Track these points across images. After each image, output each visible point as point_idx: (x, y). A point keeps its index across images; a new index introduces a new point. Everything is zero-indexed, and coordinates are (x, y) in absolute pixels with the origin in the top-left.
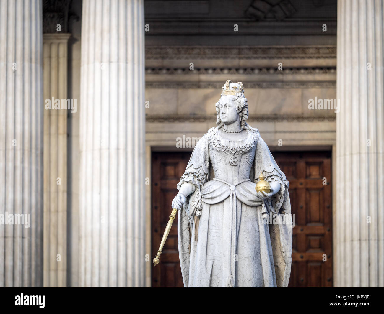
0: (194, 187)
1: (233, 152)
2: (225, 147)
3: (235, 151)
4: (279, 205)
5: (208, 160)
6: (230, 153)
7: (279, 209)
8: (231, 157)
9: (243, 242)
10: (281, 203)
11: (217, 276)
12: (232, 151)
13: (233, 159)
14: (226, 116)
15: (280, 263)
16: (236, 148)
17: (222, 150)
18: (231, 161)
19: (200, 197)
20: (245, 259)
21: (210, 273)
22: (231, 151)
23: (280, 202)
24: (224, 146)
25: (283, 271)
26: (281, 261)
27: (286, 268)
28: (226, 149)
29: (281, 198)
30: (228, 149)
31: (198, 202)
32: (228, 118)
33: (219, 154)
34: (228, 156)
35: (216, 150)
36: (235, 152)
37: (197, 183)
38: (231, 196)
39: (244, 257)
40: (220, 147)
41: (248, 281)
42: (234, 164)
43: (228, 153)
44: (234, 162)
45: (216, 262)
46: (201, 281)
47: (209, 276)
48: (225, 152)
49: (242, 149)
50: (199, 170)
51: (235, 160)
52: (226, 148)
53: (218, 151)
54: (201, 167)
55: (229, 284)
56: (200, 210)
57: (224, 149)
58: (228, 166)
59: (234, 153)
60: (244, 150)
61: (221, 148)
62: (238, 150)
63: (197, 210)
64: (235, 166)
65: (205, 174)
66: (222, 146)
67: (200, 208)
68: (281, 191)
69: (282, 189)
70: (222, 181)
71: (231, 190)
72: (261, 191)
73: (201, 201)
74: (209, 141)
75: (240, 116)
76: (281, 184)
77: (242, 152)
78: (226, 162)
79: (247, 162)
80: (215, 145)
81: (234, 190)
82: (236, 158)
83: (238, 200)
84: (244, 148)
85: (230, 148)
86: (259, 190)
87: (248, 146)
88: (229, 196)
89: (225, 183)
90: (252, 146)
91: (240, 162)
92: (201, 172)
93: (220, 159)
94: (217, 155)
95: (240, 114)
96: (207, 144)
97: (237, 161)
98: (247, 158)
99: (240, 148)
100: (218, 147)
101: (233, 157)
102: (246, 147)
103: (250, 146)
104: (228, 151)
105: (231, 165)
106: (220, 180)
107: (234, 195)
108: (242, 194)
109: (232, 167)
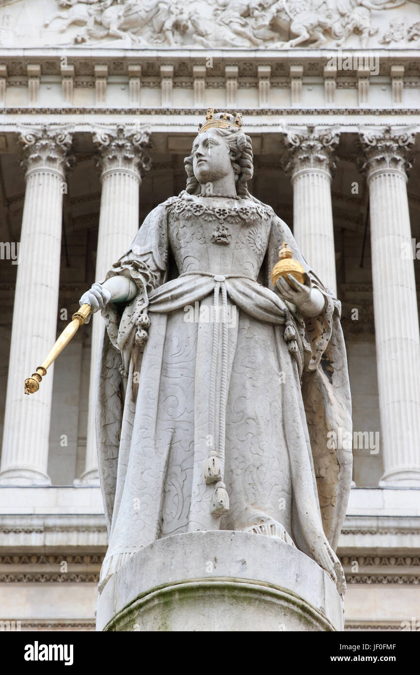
0: (132, 288)
1: (222, 217)
2: (204, 208)
3: (226, 215)
4: (321, 344)
5: (165, 246)
6: (214, 219)
7: (322, 353)
8: (215, 227)
9: (244, 387)
10: (325, 341)
11: (180, 466)
13: (220, 231)
14: (206, 161)
15: (326, 469)
16: (227, 211)
17: (198, 214)
18: (216, 234)
19: (146, 305)
20: (250, 421)
21: (165, 456)
22: (217, 215)
23: (322, 338)
24: (201, 206)
25: (334, 483)
26: (328, 464)
27: (340, 475)
28: (206, 212)
29: (326, 330)
30: (209, 211)
31: (142, 312)
32: (210, 164)
33: (189, 224)
34: (210, 225)
35: (184, 216)
36: (224, 217)
37: (140, 278)
38: (217, 290)
39: (246, 417)
40: (192, 209)
41: (255, 469)
42: (223, 239)
43: (210, 219)
44: (223, 236)
45: (180, 434)
46: (142, 473)
47: (163, 464)
48: (203, 217)
49: (241, 214)
50: (145, 258)
51: (225, 232)
53: (188, 219)
54: (151, 255)
55: (209, 469)
56: (146, 328)
57: (202, 212)
58: (210, 244)
59: (224, 219)
60: (244, 217)
61: (195, 210)
62: (233, 213)
63: (139, 328)
64: (225, 244)
65: (158, 270)
66: (197, 206)
67: (146, 321)
68: (326, 312)
69: (329, 307)
70: (196, 272)
71: (216, 281)
72: (284, 274)
73: (149, 313)
74: (168, 209)
75: (236, 170)
76: (325, 296)
77: (240, 220)
78: (205, 238)
79: (252, 245)
80: (182, 209)
81: (224, 281)
82: (227, 229)
83: (229, 296)
84: (244, 211)
85: (213, 210)
86: (280, 274)
87: (255, 211)
88: (211, 293)
89: (203, 275)
90: (262, 215)
91: (235, 240)
92: (150, 262)
93: (192, 235)
94: (185, 228)
95: (237, 166)
96: (165, 213)
97: (230, 235)
98: (251, 236)
99: (237, 212)
100: (189, 210)
101: (221, 227)
102: (250, 212)
103: (258, 213)
104: (210, 215)
105: (216, 243)
106: (191, 272)
107: (223, 290)
108: (240, 292)
109: (218, 248)
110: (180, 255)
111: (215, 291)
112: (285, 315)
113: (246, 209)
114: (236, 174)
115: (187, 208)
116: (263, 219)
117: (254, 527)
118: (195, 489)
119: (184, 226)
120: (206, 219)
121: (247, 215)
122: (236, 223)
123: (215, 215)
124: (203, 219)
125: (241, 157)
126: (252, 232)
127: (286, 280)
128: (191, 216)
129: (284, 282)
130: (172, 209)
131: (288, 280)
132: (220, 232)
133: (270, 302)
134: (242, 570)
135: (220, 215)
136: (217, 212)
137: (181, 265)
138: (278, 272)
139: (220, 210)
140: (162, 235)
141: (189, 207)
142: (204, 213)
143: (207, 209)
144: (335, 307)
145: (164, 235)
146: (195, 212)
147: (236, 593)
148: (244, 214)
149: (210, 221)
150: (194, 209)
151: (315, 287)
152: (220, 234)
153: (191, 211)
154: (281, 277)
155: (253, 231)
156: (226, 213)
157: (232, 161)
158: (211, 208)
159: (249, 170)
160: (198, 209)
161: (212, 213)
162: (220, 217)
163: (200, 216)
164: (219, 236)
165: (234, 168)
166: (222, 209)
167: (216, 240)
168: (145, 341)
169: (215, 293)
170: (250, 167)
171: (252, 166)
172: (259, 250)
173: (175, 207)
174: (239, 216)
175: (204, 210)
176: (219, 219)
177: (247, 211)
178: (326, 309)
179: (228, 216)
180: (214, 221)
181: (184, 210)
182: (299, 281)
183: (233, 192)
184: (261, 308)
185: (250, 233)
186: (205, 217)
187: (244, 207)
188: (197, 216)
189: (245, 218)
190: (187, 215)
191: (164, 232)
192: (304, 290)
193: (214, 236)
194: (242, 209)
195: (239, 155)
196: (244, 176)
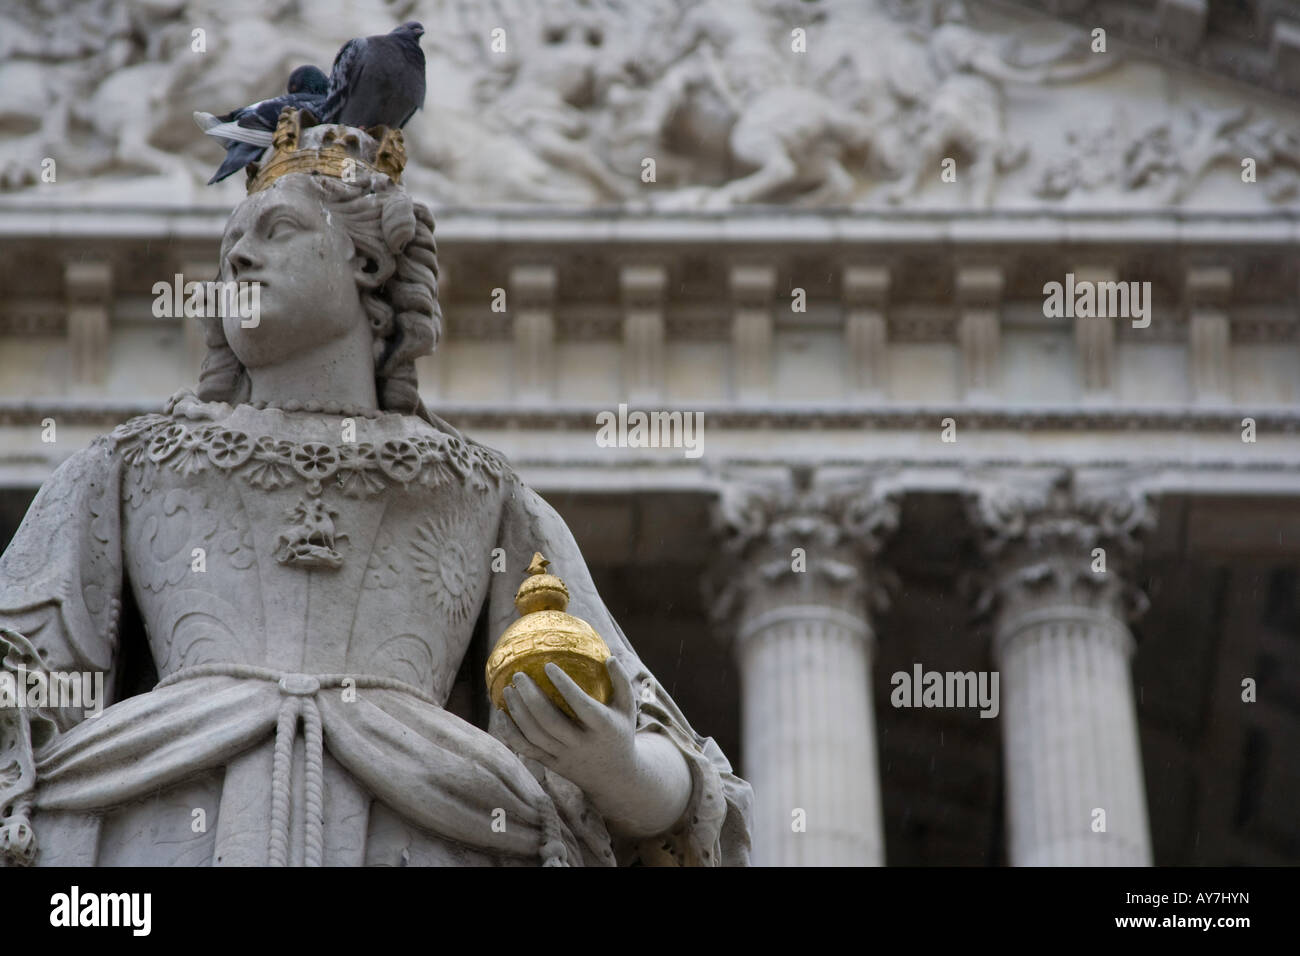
1: (315, 472)
2: (250, 443)
3: (331, 468)
6: (288, 479)
8: (290, 511)
12: (302, 464)
13: (309, 520)
14: (265, 284)
16: (335, 452)
17: (228, 462)
18: (293, 532)
19: (24, 784)
22: (300, 465)
24: (242, 437)
28: (259, 456)
30: (269, 454)
31: (8, 811)
32: (281, 294)
33: (195, 500)
34: (272, 503)
35: (180, 473)
36: (324, 475)
38: (285, 731)
40: (207, 446)
42: (320, 552)
43: (273, 479)
44: (317, 540)
48: (248, 472)
49: (387, 464)
50: (32, 622)
51: (326, 526)
52: (258, 448)
53: (195, 481)
54: (52, 610)
57: (242, 455)
58: (268, 565)
59: (324, 482)
60: (399, 474)
61: (218, 451)
62: (358, 461)
64: (327, 570)
66: (227, 436)
67: (19, 843)
68: (696, 821)
69: (706, 803)
70: (214, 666)
71: (284, 694)
72: (531, 664)
73: (35, 811)
74: (123, 451)
75: (377, 322)
76: (691, 762)
77: (381, 486)
78: (251, 548)
79: (426, 576)
80: (172, 448)
81: (314, 696)
82: (333, 516)
84: (399, 454)
85: (285, 449)
86: (519, 662)
87: (438, 455)
88: (266, 736)
89: (239, 676)
90: (468, 472)
91: (365, 559)
92: (49, 638)
93: (208, 537)
94: (181, 514)
95: (381, 309)
96: (113, 468)
97: (345, 538)
98: (423, 545)
99: (372, 456)
100: (197, 451)
101: (310, 509)
102: (421, 458)
103: (448, 463)
104: (273, 466)
105: (291, 564)
106: (197, 668)
107: (308, 726)
108: (374, 733)
109: (296, 582)
110: (161, 613)
111: (280, 727)
112: (541, 820)
113: (404, 447)
114: (375, 334)
115: (189, 444)
116: (468, 487)
119: (179, 508)
120: (258, 479)
121: (409, 469)
122: (370, 498)
123: (290, 467)
124: (244, 479)
125: (397, 277)
126: (425, 531)
127: (539, 686)
128: (202, 471)
129: (533, 693)
130: (140, 451)
131: (544, 683)
132: (308, 527)
133: (486, 772)
135: (310, 466)
136: (299, 458)
137: (167, 648)
138: (512, 657)
139: (308, 449)
140: (98, 546)
141: (197, 441)
142: (251, 460)
143: (262, 445)
144: (729, 804)
145: (105, 542)
146: (221, 456)
148: (398, 463)
149: (274, 488)
150: (217, 445)
151: (658, 730)
152: (309, 534)
153: (205, 452)
154: (521, 673)
155: (431, 529)
156: (331, 460)
157: (362, 290)
158: (276, 443)
159: (425, 320)
160: (231, 446)
161: (283, 460)
162: (309, 474)
163: (236, 469)
164: (303, 541)
165: (370, 316)
166: (316, 446)
167: (293, 556)
169: (278, 736)
170: (427, 312)
171: (436, 307)
172: (453, 596)
173: (147, 443)
174: (379, 472)
175: (251, 448)
176: (305, 480)
177: (408, 453)
178: (695, 809)
179: (341, 470)
180: (290, 486)
181: (178, 451)
182: (590, 690)
183: (363, 397)
184: (450, 791)
185: (420, 533)
186: (255, 473)
187: (398, 440)
188: (223, 470)
189: (402, 479)
190: (189, 467)
191: (109, 532)
192: (605, 723)
193: (284, 541)
194: (390, 446)
195: (386, 267)
196: (407, 344)
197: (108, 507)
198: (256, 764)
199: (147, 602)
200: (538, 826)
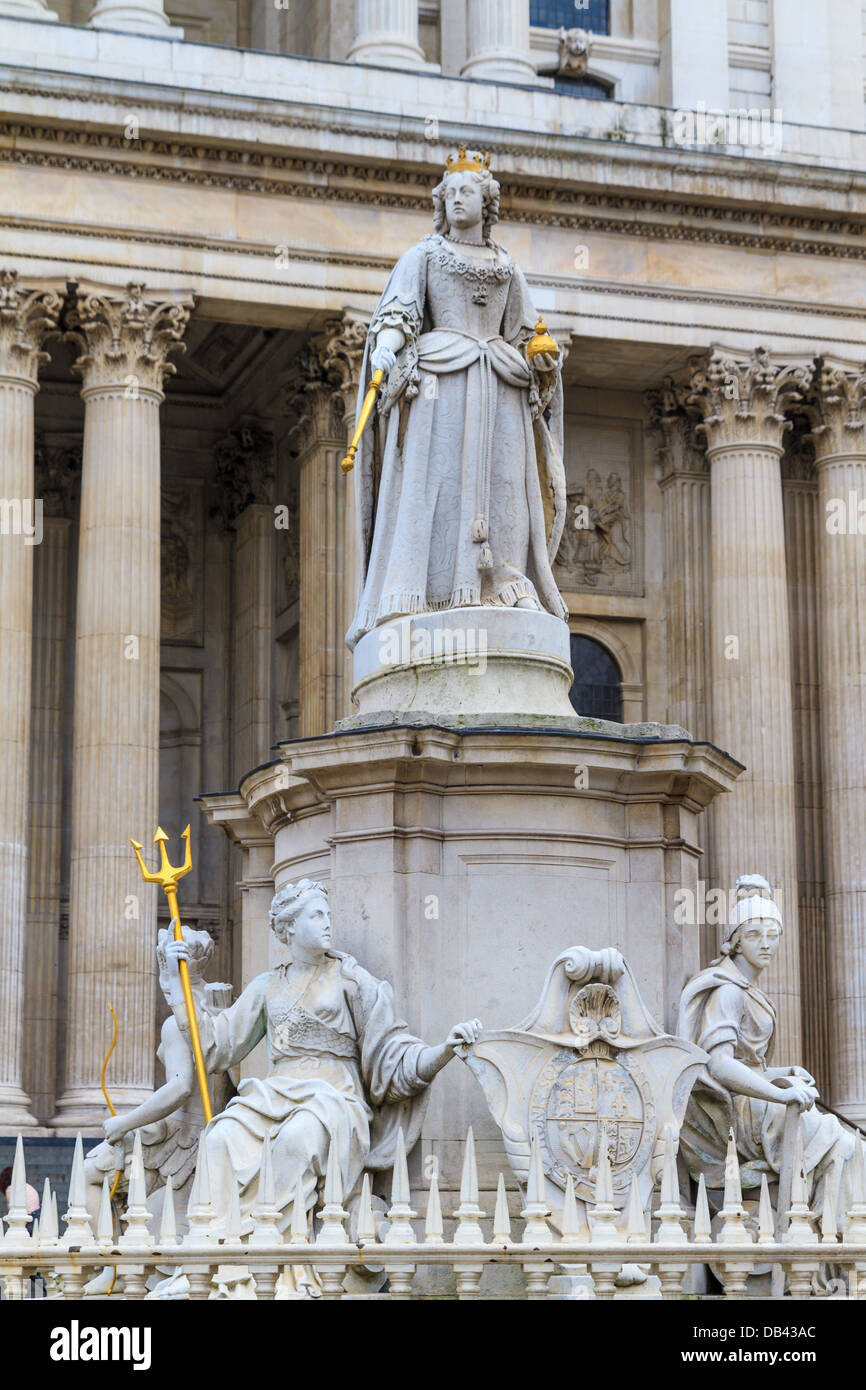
0: (403, 340)
1: (482, 278)
3: (486, 276)
5: (424, 292)
6: (475, 279)
8: (476, 287)
11: (444, 516)
12: (479, 275)
14: (463, 210)
16: (486, 271)
17: (459, 272)
18: (477, 294)
19: (416, 360)
20: (506, 485)
21: (433, 509)
23: (549, 391)
24: (464, 264)
28: (469, 270)
30: (471, 271)
31: (413, 368)
32: (467, 213)
33: (451, 279)
34: (471, 284)
35: (445, 272)
36: (484, 279)
37: (408, 330)
38: (482, 358)
39: (504, 481)
40: (456, 265)
41: (510, 530)
42: (482, 300)
43: (471, 279)
44: (482, 297)
45: (446, 490)
47: (432, 515)
48: (466, 275)
49: (497, 275)
50: (410, 307)
51: (484, 293)
53: (452, 274)
54: (414, 304)
55: (478, 531)
56: (417, 384)
57: (465, 270)
58: (470, 302)
60: (499, 277)
61: (459, 268)
62: (492, 274)
63: (410, 383)
64: (483, 305)
65: (420, 318)
66: (461, 263)
67: (418, 379)
70: (458, 331)
71: (479, 347)
73: (418, 367)
74: (429, 256)
77: (495, 280)
78: (465, 297)
80: (445, 262)
81: (487, 349)
82: (485, 289)
83: (493, 369)
85: (475, 269)
86: (539, 351)
87: (507, 270)
88: (478, 361)
89: (466, 337)
91: (491, 300)
92: (414, 312)
93: (454, 290)
94: (447, 282)
97: (487, 295)
98: (501, 294)
99: (494, 273)
100: (452, 266)
101: (480, 287)
102: (504, 272)
103: (509, 272)
104: (472, 275)
105: (475, 303)
106: (450, 329)
107: (487, 358)
108: (499, 359)
109: (477, 308)
110: (438, 306)
113: (501, 270)
115: (450, 263)
117: (510, 583)
118: (462, 544)
119: (446, 280)
120: (468, 278)
121: (502, 276)
122: (493, 283)
123: (476, 275)
124: (465, 277)
127: (543, 358)
128: (455, 273)
129: (541, 359)
130: (433, 258)
131: (545, 358)
132: (480, 293)
133: (522, 369)
134: (531, 643)
135: (481, 275)
136: (478, 272)
139: (480, 270)
141: (453, 263)
142: (467, 272)
143: (469, 267)
145: (423, 281)
147: (528, 663)
148: (500, 274)
150: (458, 266)
152: (480, 295)
153: (455, 267)
154: (539, 355)
156: (485, 273)
157: (483, 208)
158: (472, 267)
160: (462, 267)
161: (474, 273)
163: (463, 274)
164: (478, 297)
166: (482, 269)
167: (476, 301)
168: (416, 396)
169: (481, 361)
173: (436, 256)
174: (495, 276)
175: (467, 268)
176: (479, 279)
181: (447, 264)
183: (480, 240)
184: (515, 375)
185: (501, 291)
186: (468, 276)
187: (500, 267)
190: (451, 271)
193: (475, 297)
194: (498, 270)
195: (489, 202)
196: (490, 221)
197: (424, 271)
198: (476, 366)
199: (436, 303)
200: (530, 380)
